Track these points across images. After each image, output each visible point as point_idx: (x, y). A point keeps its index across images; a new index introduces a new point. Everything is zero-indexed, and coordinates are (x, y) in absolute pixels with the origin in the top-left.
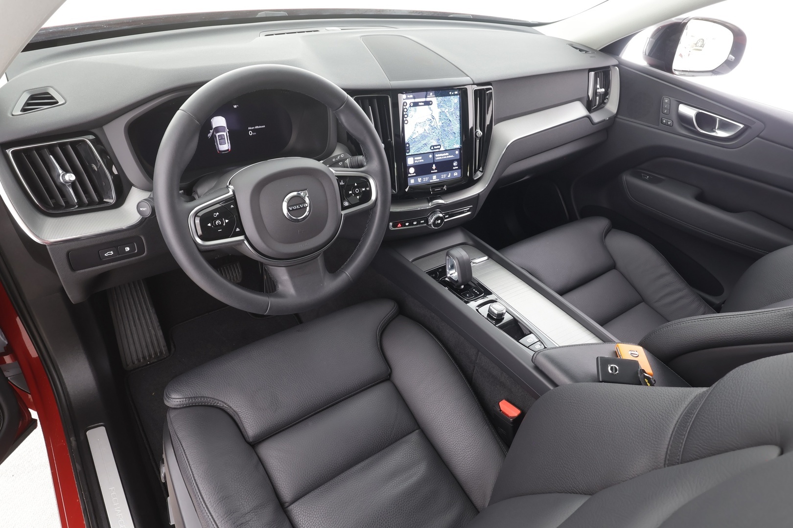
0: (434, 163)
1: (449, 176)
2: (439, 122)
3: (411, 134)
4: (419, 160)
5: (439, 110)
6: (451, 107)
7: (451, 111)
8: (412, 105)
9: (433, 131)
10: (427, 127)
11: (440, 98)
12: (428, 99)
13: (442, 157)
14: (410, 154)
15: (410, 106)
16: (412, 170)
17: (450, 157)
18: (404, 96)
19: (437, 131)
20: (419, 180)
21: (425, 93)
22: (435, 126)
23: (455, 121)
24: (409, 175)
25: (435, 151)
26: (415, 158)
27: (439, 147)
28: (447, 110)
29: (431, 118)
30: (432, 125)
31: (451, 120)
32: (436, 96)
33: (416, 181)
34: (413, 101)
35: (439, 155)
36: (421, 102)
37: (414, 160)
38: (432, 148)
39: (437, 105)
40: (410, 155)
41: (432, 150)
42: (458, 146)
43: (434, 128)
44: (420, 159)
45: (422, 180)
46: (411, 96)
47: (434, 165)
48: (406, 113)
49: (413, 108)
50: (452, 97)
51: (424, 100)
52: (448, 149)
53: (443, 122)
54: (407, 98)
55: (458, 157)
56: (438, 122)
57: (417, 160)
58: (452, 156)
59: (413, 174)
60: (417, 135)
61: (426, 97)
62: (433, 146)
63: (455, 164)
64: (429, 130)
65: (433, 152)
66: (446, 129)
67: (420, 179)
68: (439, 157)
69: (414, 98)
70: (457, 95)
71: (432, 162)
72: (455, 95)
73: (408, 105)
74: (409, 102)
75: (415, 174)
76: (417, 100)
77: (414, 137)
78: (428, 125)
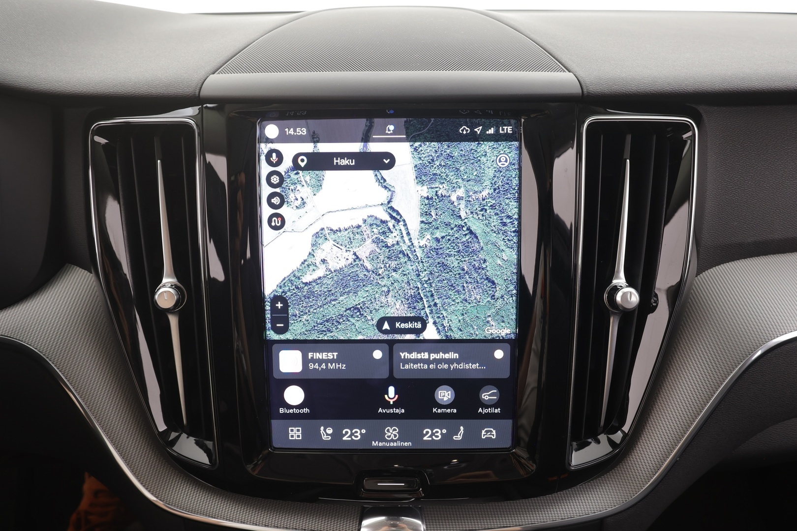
0: (391, 380)
1: (459, 437)
2: (422, 235)
3: (295, 264)
4: (327, 361)
5: (424, 191)
6: (478, 180)
7: (480, 196)
8: (303, 164)
9: (393, 264)
10: (365, 250)
11: (430, 148)
12: (375, 147)
13: (427, 362)
14: (288, 336)
15: (296, 167)
16: (294, 395)
17: (461, 366)
18: (271, 130)
19: (410, 267)
20: (326, 433)
21: (362, 123)
22: (404, 248)
23: (493, 237)
24: (282, 410)
25: (398, 337)
26: (310, 355)
27: (419, 326)
28: (461, 192)
29: (386, 217)
30: (390, 241)
31: (478, 232)
32: (412, 137)
33: (311, 434)
34: (308, 147)
35: (414, 355)
36: (342, 155)
37: (306, 361)
38: (386, 326)
39: (412, 174)
40: (287, 342)
41: (386, 332)
42: (506, 330)
43: (394, 254)
44: (332, 361)
45: (338, 435)
46: (303, 131)
47: (391, 390)
48: (278, 190)
49: (306, 177)
50: (486, 146)
51: (355, 147)
52: (457, 335)
53: (438, 234)
54: (283, 138)
55: (505, 374)
56: (414, 234)
57: (320, 362)
58: (475, 366)
59: (298, 407)
60: (321, 272)
61: (366, 139)
62: (392, 320)
63: (487, 395)
64: (373, 257)
65: (391, 343)
66: (453, 262)
67: (330, 431)
68: (416, 361)
69: (314, 138)
70: (507, 138)
71: (385, 375)
72: (497, 138)
73: (287, 163)
74: (289, 150)
75: (306, 410)
76: (325, 148)
77: (307, 278)
78: (369, 241)
